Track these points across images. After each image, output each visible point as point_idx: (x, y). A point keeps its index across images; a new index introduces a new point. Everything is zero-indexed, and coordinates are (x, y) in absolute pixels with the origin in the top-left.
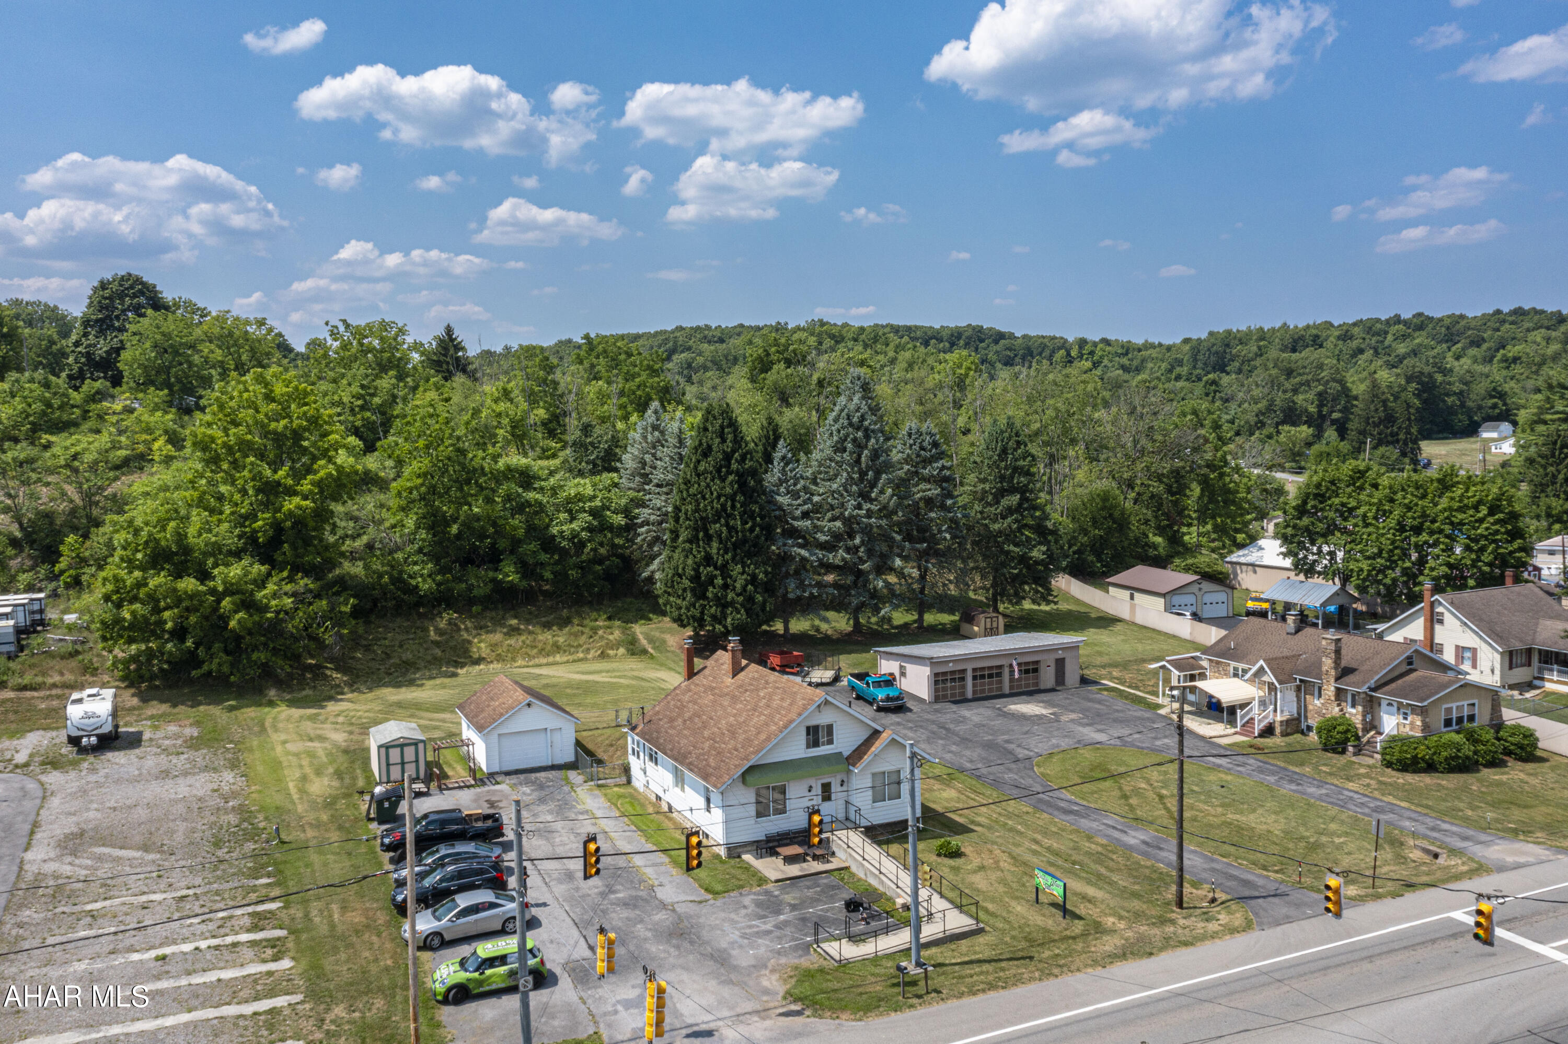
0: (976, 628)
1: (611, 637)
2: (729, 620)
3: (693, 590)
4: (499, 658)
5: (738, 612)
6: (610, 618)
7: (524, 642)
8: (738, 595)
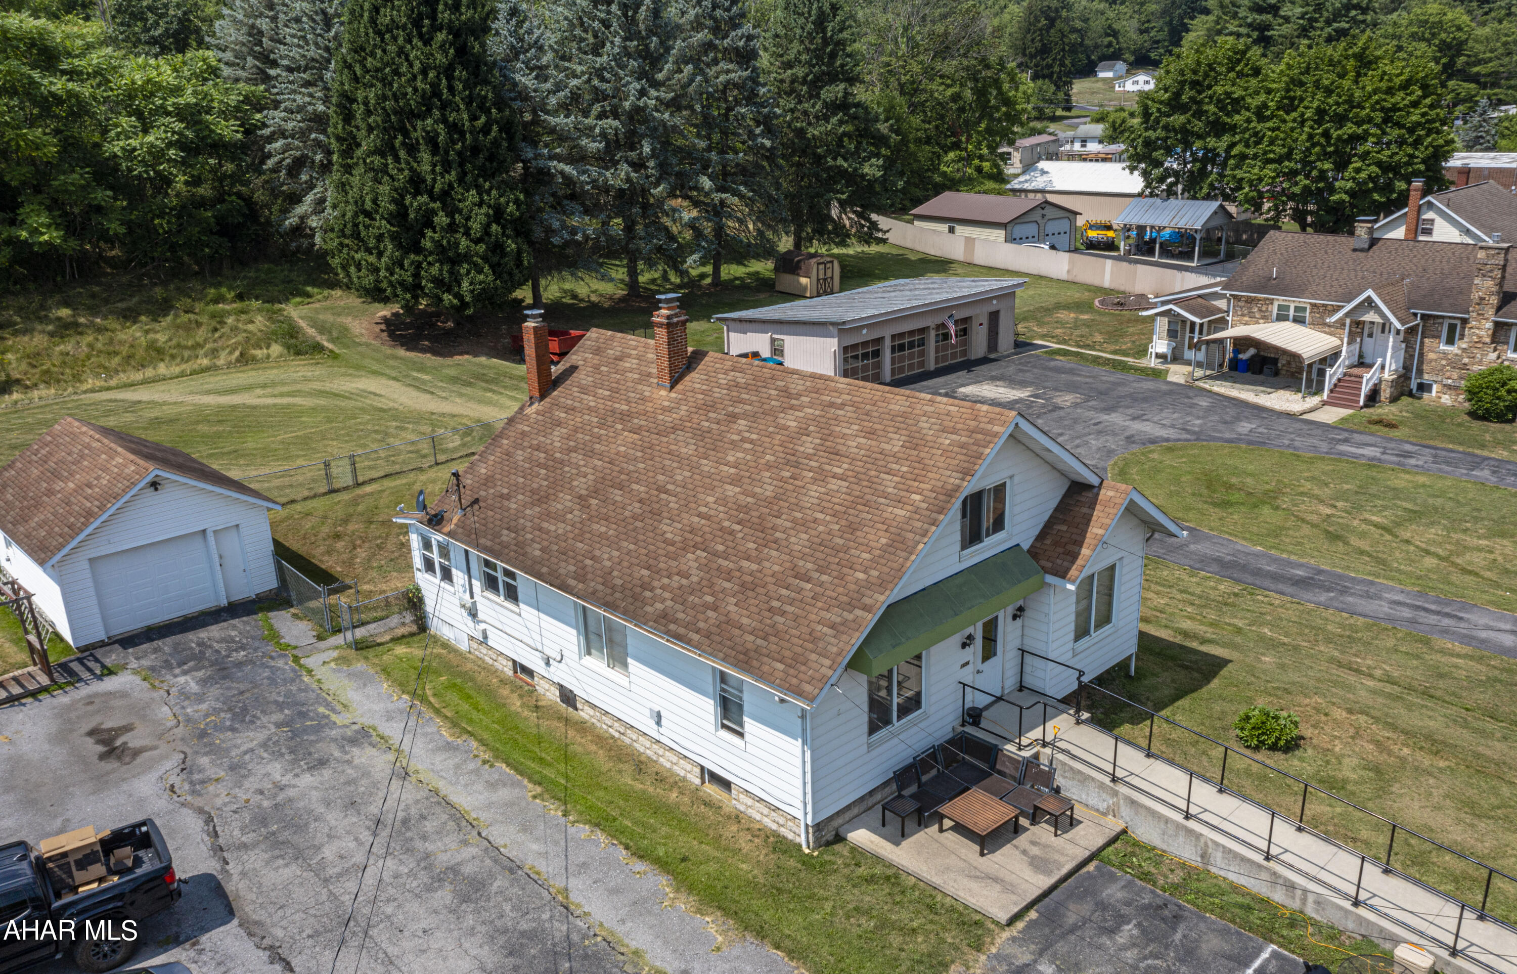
0: (804, 280)
1: (250, 327)
2: (465, 284)
3: (394, 237)
4: (48, 378)
5: (480, 271)
6: (240, 297)
7: (91, 346)
8: (477, 241)
